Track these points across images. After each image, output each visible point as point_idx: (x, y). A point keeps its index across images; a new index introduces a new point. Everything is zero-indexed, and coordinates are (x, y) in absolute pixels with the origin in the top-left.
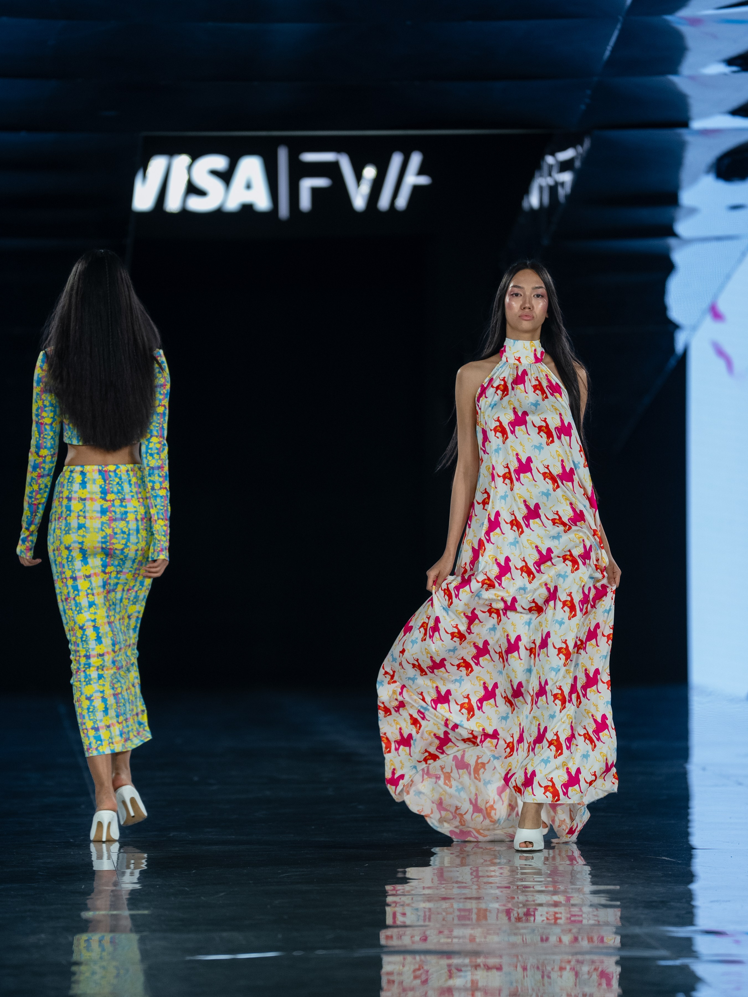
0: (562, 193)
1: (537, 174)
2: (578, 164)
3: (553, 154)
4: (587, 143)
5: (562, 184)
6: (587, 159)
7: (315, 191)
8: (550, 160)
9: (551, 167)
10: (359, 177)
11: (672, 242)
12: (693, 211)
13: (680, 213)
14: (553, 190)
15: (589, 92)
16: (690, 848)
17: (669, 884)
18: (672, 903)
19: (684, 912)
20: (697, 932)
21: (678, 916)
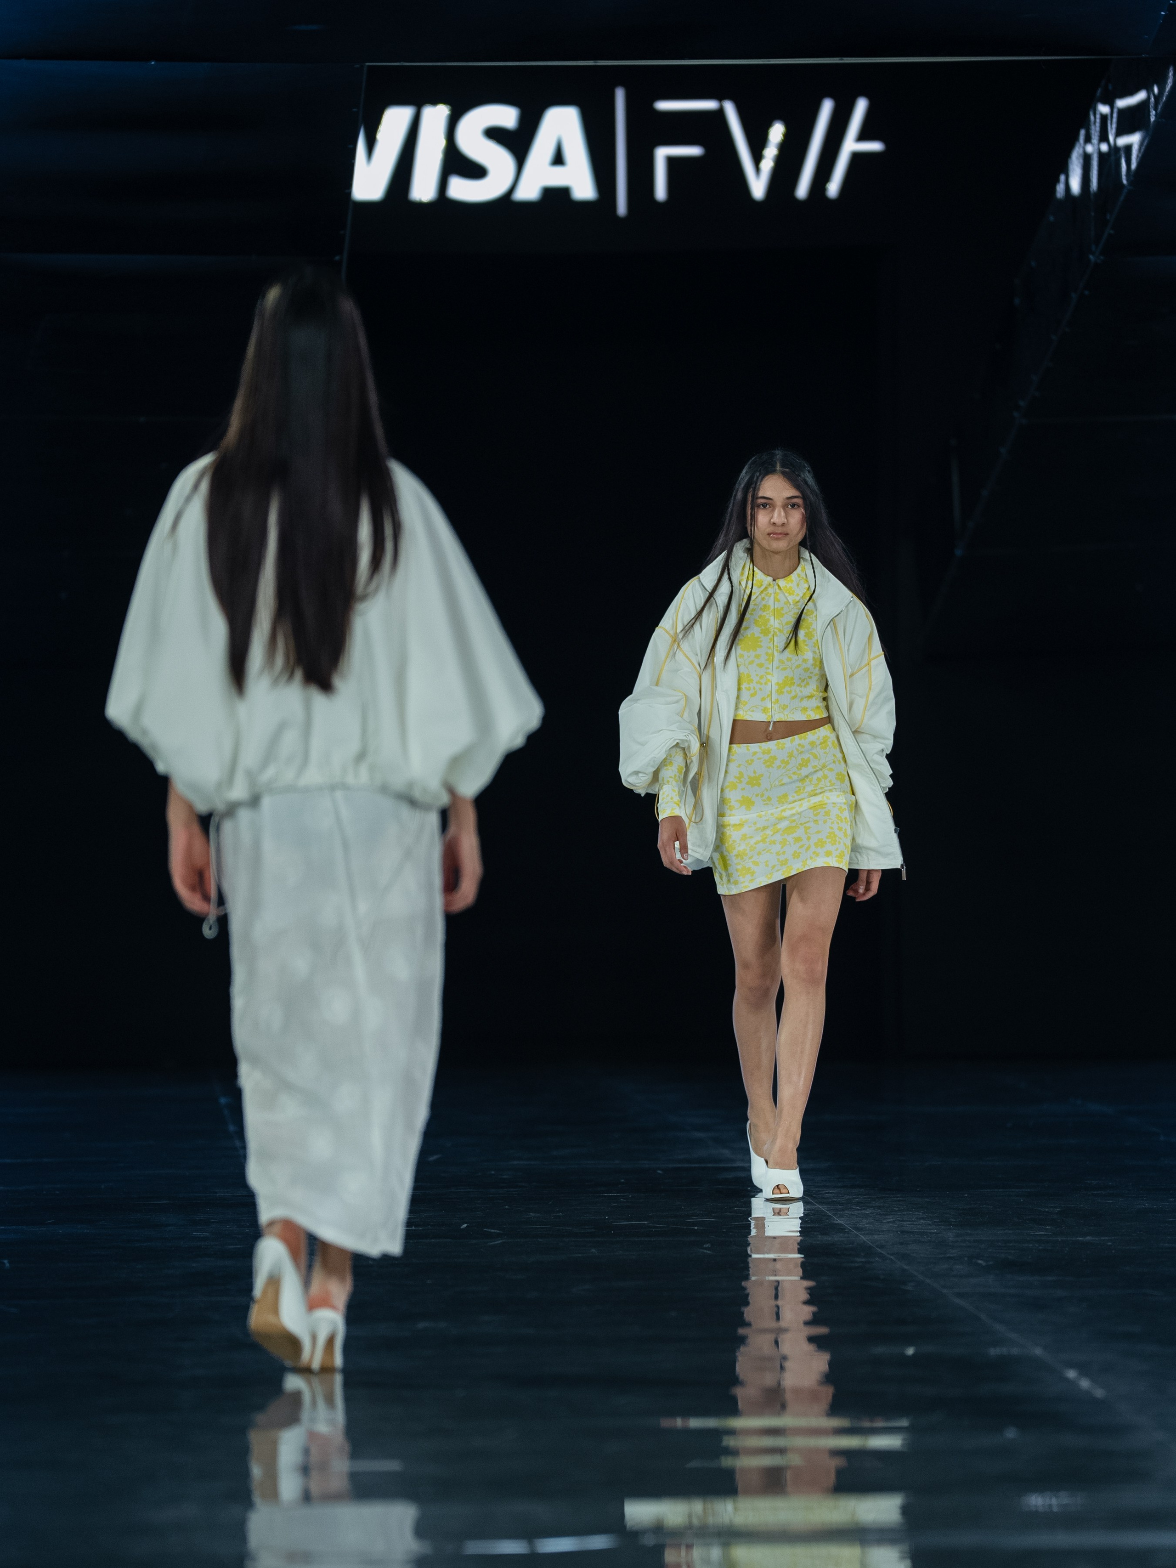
1: (1080, 134)
2: (1152, 115)
3: (1108, 99)
4: (1170, 80)
7: (676, 167)
9: (1105, 123)
10: (758, 144)
14: (1109, 161)
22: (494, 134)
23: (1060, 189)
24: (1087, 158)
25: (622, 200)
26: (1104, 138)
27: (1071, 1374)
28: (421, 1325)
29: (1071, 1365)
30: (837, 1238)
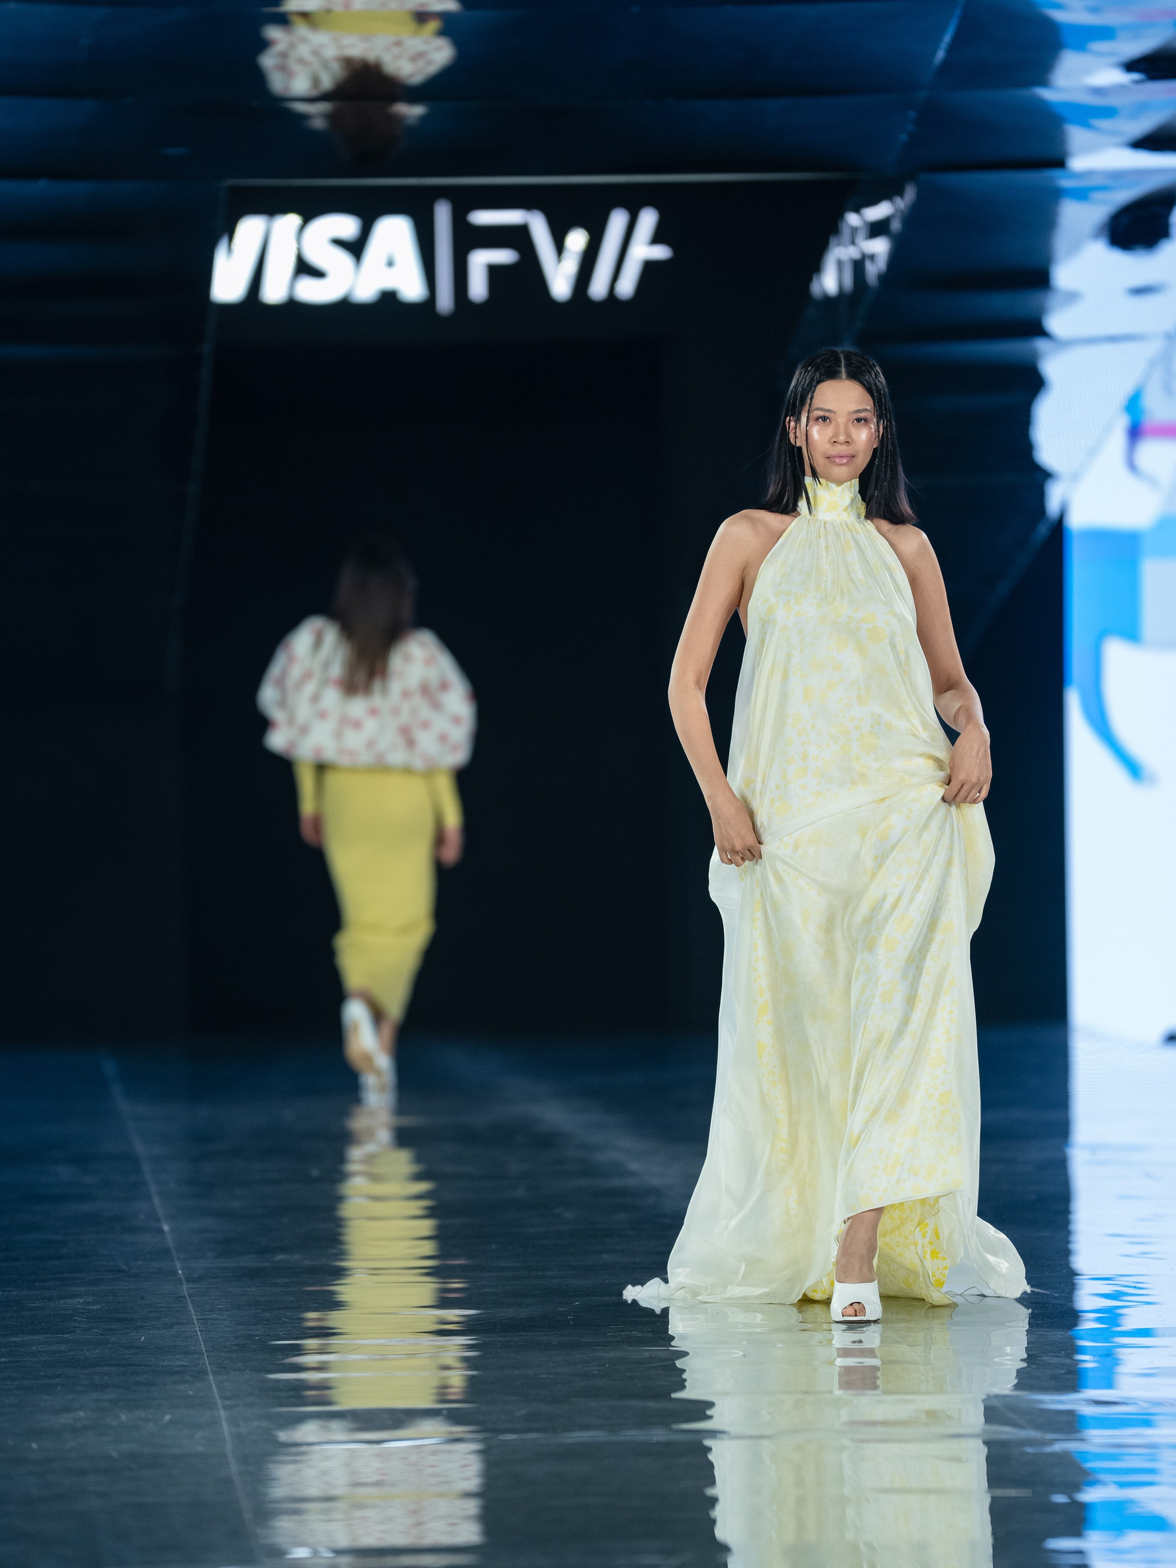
0: (873, 271)
1: (833, 241)
2: (896, 226)
3: (857, 210)
4: (910, 193)
5: (872, 257)
6: (911, 218)
8: (853, 219)
9: (854, 230)
10: (560, 247)
11: (1041, 344)
12: (1072, 297)
13: (1052, 301)
14: (858, 266)
15: (912, 114)
16: (1072, 1274)
17: (1040, 1329)
18: (1045, 1358)
19: (1063, 1372)
20: (1083, 1402)
21: (1054, 1377)
22: (339, 242)
23: (815, 289)
24: (840, 264)
25: (445, 301)
26: (853, 243)
28: (279, 1257)
30: (631, 1182)
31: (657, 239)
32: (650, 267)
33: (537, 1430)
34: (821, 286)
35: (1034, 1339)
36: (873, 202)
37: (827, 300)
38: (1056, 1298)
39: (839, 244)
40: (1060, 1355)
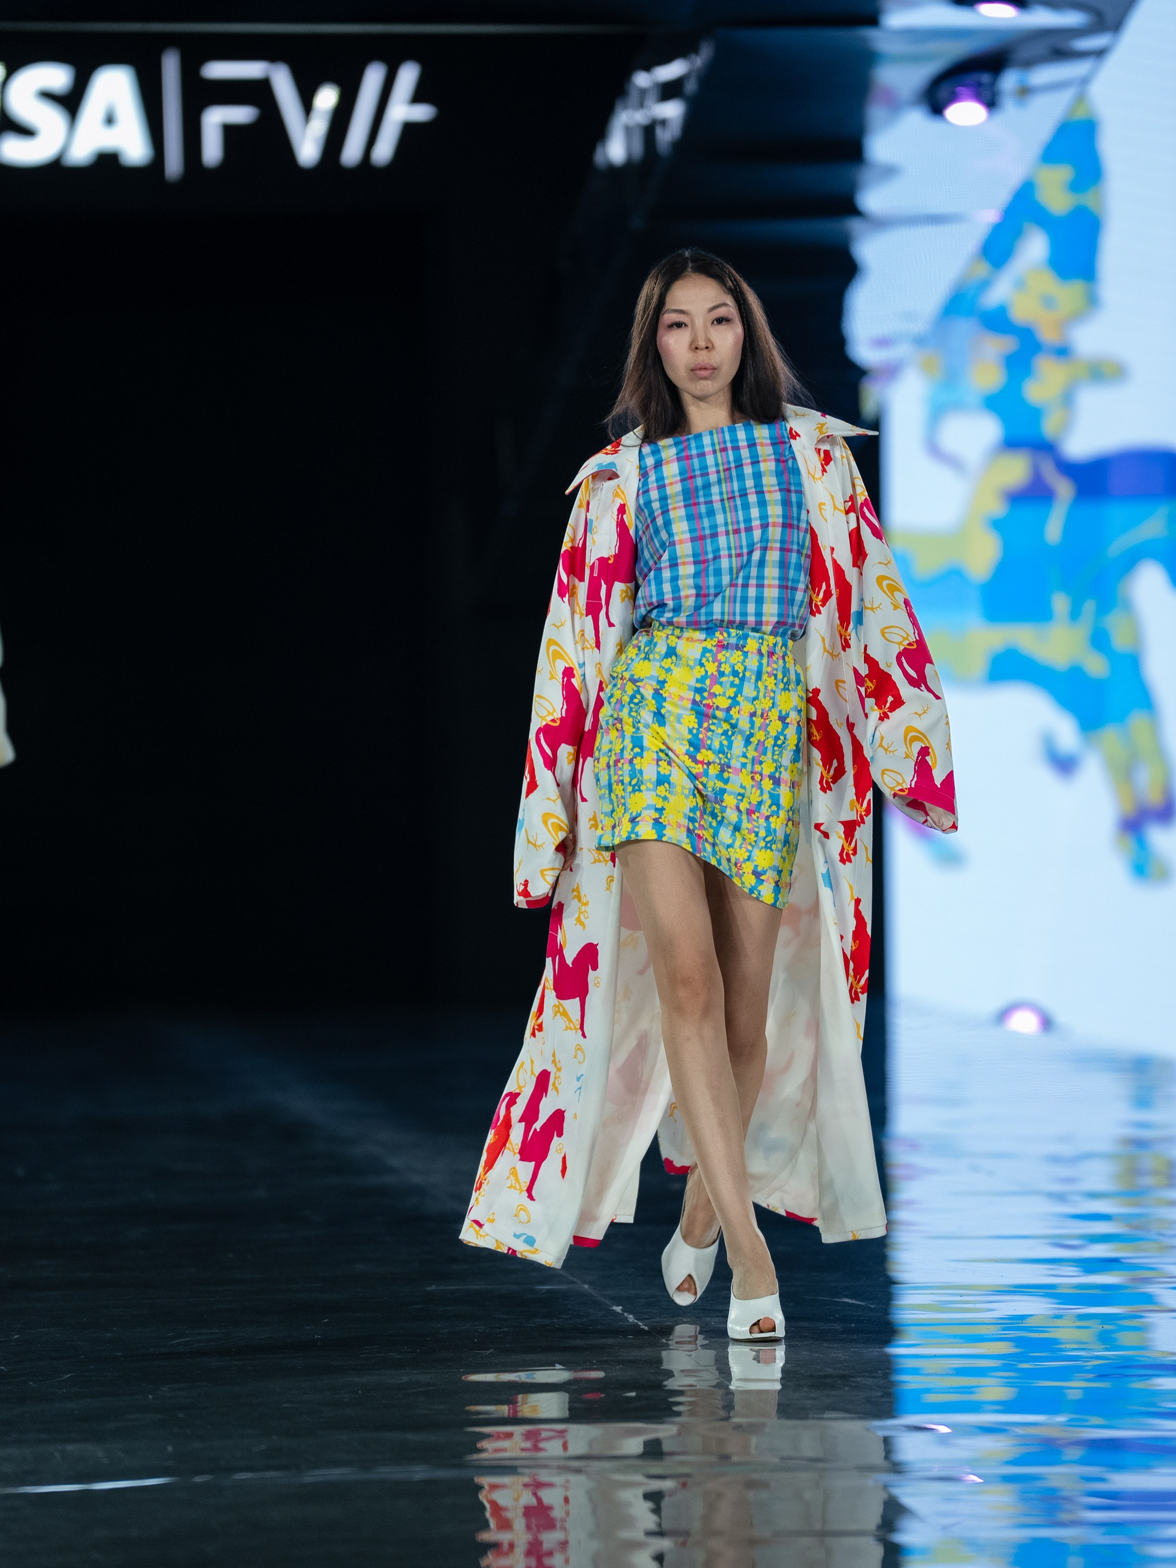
0: (665, 137)
1: (619, 104)
2: (691, 87)
3: (647, 68)
4: (707, 51)
5: (663, 122)
6: (709, 77)
7: (230, 131)
8: (642, 80)
9: (643, 92)
10: (307, 106)
11: (854, 225)
12: (890, 171)
13: (866, 175)
14: (649, 131)
16: (890, 1282)
17: (854, 1346)
18: (859, 1379)
19: (880, 1394)
20: (903, 1428)
21: (868, 1401)
22: (48, 96)
23: (599, 158)
24: (628, 130)
25: (174, 164)
26: (642, 106)
27: (618, 1309)
29: (617, 1301)
30: (390, 1179)
31: (418, 98)
32: (409, 130)
33: (277, 1468)
34: (605, 154)
35: (847, 1357)
36: (666, 59)
37: (613, 170)
38: (871, 1310)
39: (626, 107)
40: (876, 1375)
